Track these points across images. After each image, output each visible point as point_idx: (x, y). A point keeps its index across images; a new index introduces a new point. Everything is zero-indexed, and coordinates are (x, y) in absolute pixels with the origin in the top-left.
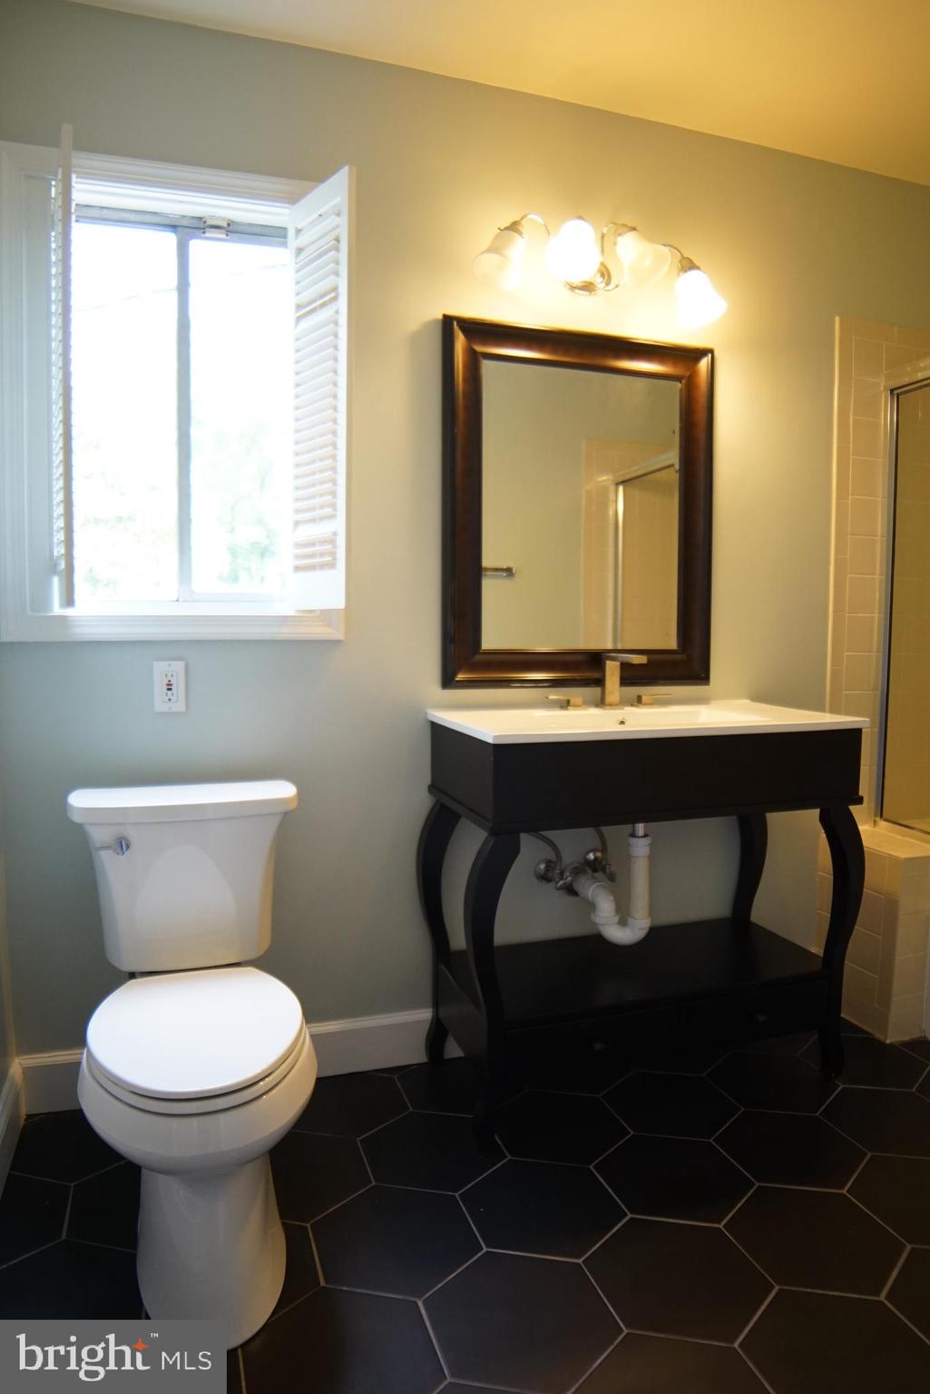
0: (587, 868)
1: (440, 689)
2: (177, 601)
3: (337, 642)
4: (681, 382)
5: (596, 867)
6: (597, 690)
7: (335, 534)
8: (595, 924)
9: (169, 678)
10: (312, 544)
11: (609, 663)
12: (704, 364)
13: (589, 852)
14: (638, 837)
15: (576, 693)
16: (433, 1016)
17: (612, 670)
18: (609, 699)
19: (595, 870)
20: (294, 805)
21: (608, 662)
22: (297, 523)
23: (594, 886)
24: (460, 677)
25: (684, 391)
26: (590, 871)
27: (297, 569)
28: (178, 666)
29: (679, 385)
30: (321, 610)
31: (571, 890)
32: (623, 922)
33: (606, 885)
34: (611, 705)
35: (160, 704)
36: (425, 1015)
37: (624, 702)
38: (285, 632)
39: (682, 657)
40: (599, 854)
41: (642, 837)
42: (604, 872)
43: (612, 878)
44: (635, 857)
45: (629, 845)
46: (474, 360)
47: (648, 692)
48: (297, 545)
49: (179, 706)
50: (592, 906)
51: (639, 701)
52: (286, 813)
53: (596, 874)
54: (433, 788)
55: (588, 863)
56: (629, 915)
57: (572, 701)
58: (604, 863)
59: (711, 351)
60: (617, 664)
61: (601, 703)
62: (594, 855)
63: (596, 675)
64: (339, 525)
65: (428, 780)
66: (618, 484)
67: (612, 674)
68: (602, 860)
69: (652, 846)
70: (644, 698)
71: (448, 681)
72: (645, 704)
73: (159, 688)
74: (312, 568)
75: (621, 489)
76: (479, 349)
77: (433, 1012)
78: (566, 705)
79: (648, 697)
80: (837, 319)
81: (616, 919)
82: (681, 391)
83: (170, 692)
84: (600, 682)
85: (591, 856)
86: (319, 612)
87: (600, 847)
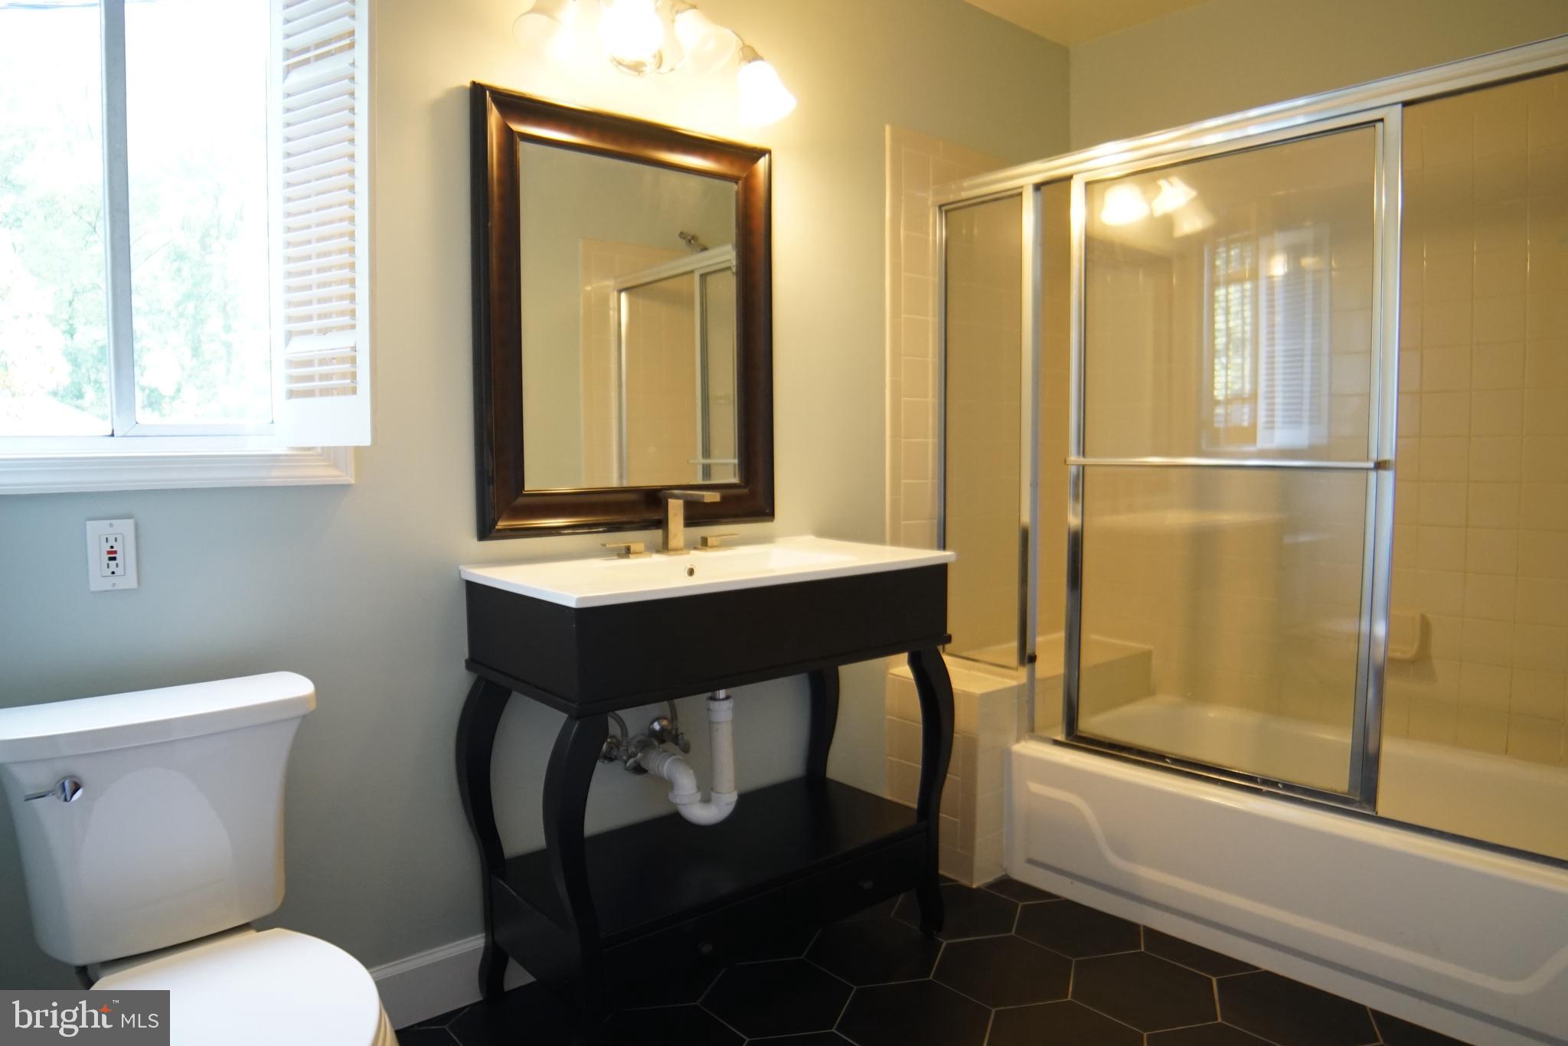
0: (653, 739)
1: (475, 540)
2: (113, 435)
3: (345, 488)
4: (737, 183)
5: (661, 737)
6: (657, 534)
7: (354, 349)
8: (675, 805)
9: (112, 542)
10: (309, 363)
11: (671, 502)
12: (762, 164)
13: (652, 723)
14: (719, 700)
15: (636, 538)
16: (486, 943)
17: (676, 509)
18: (672, 543)
19: (662, 741)
20: (313, 706)
21: (670, 500)
22: (290, 335)
23: (669, 761)
24: (501, 524)
25: (740, 195)
26: (656, 743)
27: (292, 394)
28: (126, 527)
29: (735, 187)
30: (323, 448)
31: (639, 770)
32: (706, 800)
33: (681, 757)
34: (676, 550)
35: (98, 578)
36: (476, 943)
37: (691, 546)
38: (276, 477)
39: (746, 491)
40: (665, 723)
41: (723, 700)
42: (677, 744)
43: (686, 749)
44: (718, 723)
45: (709, 710)
46: (510, 140)
47: (713, 531)
48: (293, 364)
49: (129, 581)
50: (668, 785)
51: (704, 543)
52: (304, 716)
53: (664, 746)
54: (472, 663)
55: (653, 734)
56: (712, 789)
57: (632, 549)
58: (674, 732)
59: (769, 152)
60: (681, 502)
61: (664, 547)
62: (659, 724)
63: (656, 517)
64: (361, 337)
65: (465, 653)
66: (620, 291)
67: (676, 515)
68: (672, 729)
69: (736, 710)
70: (710, 541)
71: (486, 530)
72: (712, 547)
73: (97, 556)
74: (309, 393)
75: (623, 296)
76: (518, 128)
77: (487, 937)
78: (627, 552)
79: (714, 539)
80: (888, 128)
81: (699, 796)
82: (737, 193)
83: (112, 563)
84: (661, 523)
85: (657, 726)
86: (319, 450)
87: (669, 715)
